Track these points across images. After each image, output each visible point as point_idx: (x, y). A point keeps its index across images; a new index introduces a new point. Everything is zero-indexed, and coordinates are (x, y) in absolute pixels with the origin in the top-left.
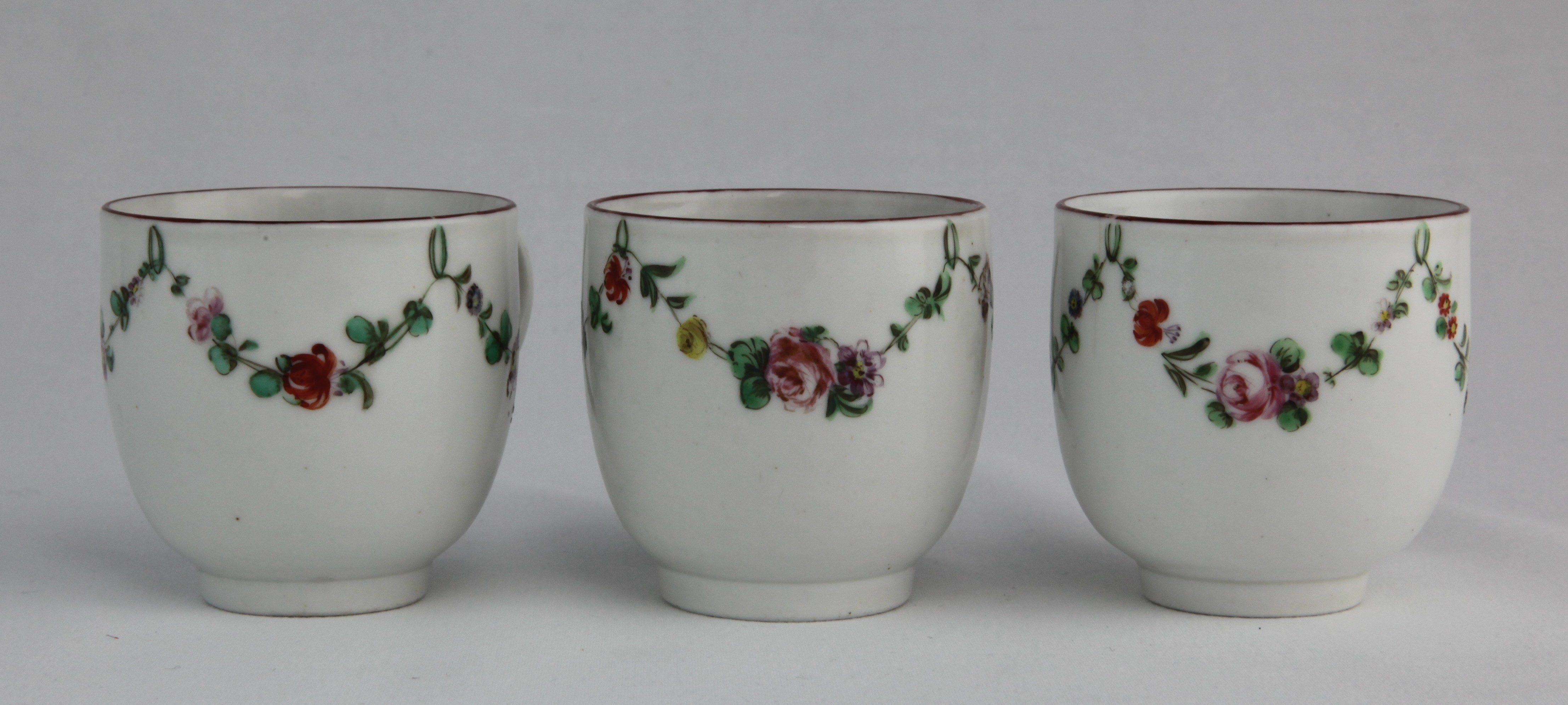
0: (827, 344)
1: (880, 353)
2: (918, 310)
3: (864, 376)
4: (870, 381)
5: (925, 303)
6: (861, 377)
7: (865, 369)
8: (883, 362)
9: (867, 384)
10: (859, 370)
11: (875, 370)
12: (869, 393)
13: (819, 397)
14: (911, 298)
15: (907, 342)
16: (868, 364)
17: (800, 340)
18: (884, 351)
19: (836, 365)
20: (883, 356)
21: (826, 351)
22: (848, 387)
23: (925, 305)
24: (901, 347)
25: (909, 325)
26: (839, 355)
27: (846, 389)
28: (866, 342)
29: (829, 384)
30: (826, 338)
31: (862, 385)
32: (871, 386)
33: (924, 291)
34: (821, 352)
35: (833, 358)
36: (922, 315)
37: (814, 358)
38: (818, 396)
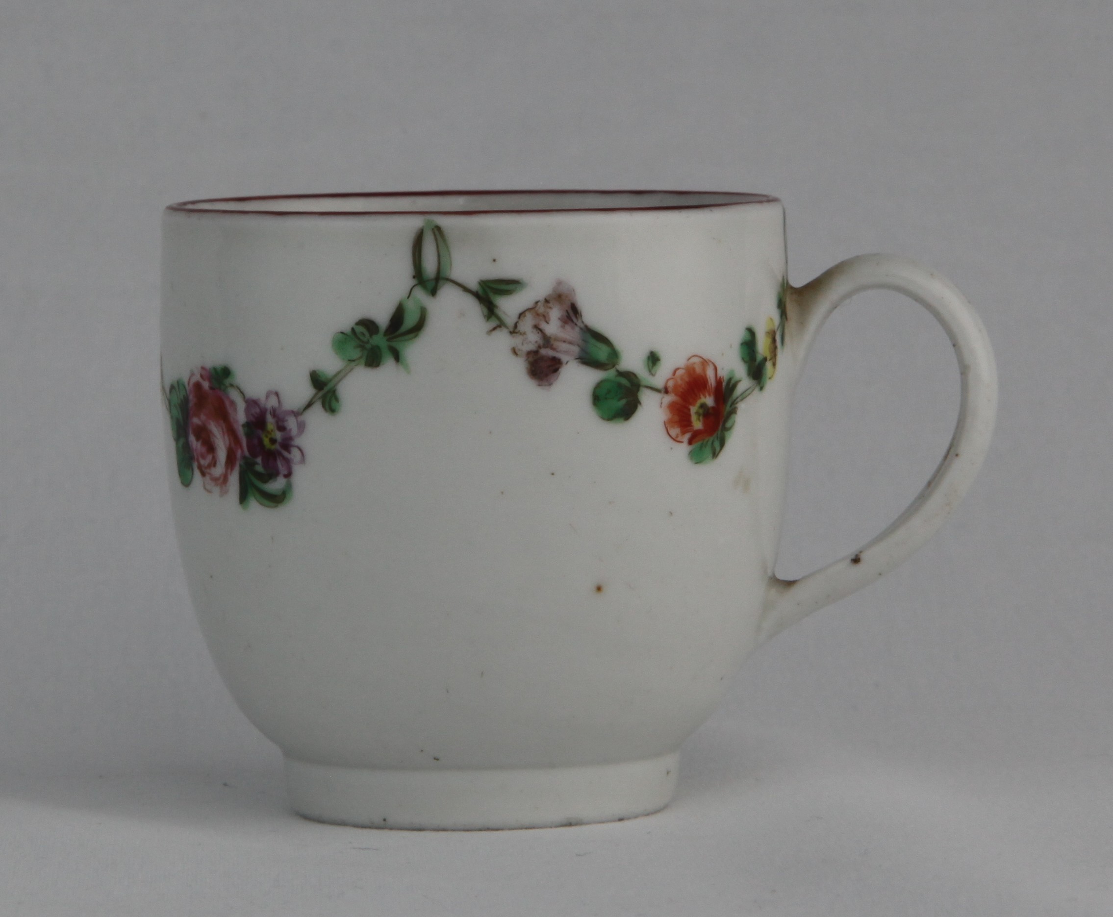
0: (234, 395)
1: (296, 414)
2: (356, 353)
3: (277, 447)
4: (285, 454)
5: (368, 342)
6: (273, 447)
7: (278, 435)
8: (302, 427)
9: (281, 458)
10: (269, 436)
11: (290, 438)
12: (286, 472)
13: (231, 474)
14: (342, 333)
15: (337, 400)
16: (282, 428)
17: (209, 386)
18: (302, 410)
19: (243, 426)
20: (301, 418)
21: (233, 403)
22: (259, 460)
23: (368, 346)
24: (327, 407)
25: (340, 375)
26: (247, 410)
27: (257, 463)
28: (277, 394)
29: (239, 453)
30: (232, 385)
31: (275, 460)
32: (288, 462)
33: (368, 325)
34: (227, 403)
35: (240, 417)
36: (363, 361)
37: (222, 413)
38: (229, 471)
